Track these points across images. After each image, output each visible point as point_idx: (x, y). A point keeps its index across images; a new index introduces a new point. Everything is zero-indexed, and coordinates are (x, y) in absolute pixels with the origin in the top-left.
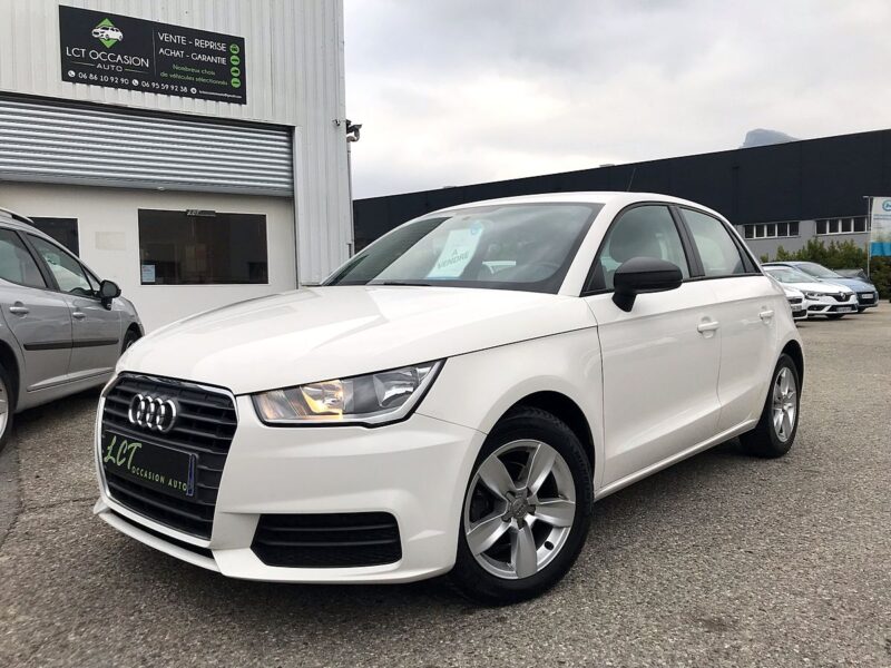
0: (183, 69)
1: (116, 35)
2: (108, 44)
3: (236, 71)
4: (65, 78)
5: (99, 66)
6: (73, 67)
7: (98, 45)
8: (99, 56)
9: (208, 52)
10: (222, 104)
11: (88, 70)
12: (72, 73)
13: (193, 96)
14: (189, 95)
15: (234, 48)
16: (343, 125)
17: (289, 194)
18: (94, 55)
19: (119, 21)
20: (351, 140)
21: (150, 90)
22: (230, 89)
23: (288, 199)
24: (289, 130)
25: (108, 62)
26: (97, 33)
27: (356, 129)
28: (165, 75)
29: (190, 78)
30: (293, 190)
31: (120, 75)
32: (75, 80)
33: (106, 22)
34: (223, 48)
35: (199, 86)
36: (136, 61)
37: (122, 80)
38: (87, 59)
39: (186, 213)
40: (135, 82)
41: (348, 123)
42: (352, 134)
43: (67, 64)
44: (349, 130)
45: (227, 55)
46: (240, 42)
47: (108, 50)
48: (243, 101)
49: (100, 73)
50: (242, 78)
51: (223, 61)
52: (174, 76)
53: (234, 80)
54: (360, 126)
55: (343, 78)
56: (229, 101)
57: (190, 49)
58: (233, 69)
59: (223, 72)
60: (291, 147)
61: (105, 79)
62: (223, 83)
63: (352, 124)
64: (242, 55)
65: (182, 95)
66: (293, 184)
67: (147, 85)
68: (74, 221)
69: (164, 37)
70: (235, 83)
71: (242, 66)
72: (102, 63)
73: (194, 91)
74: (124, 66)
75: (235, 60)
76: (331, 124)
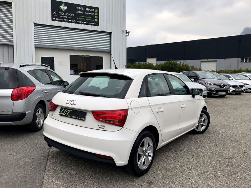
0: (82, 16)
1: (66, 8)
2: (63, 10)
3: (96, 17)
4: (52, 20)
5: (61, 16)
6: (55, 17)
7: (61, 10)
8: (61, 13)
9: (89, 12)
10: (92, 26)
11: (58, 18)
12: (54, 19)
13: (85, 24)
14: (84, 24)
15: (96, 11)
16: (125, 32)
17: (110, 51)
18: (60, 13)
19: (66, 4)
20: (127, 36)
21: (74, 22)
22: (95, 22)
23: (109, 53)
24: (110, 33)
25: (63, 15)
26: (61, 7)
27: (128, 33)
28: (77, 18)
29: (84, 19)
30: (110, 50)
31: (66, 19)
32: (55, 20)
33: (63, 4)
34: (93, 11)
35: (87, 21)
36: (70, 15)
37: (67, 20)
38: (58, 14)
39: (82, 56)
40: (70, 20)
41: (126, 31)
42: (127, 34)
43: (53, 16)
44: (126, 33)
45: (94, 12)
46: (98, 9)
47: (63, 12)
48: (98, 25)
49: (61, 18)
50: (98, 19)
51: (93, 14)
52: (80, 19)
53: (96, 19)
54: (130, 32)
55: (125, 18)
56: (94, 25)
57: (85, 11)
58: (96, 16)
59: (93, 17)
60: (110, 38)
61: (62, 20)
62: (93, 20)
63: (127, 31)
64: (98, 12)
65: (82, 24)
66: (110, 48)
67: (73, 21)
68: (53, 58)
69: (78, 8)
70: (96, 20)
71: (98, 16)
72: (62, 15)
73: (85, 22)
74: (67, 16)
75: (96, 14)
76: (122, 31)
